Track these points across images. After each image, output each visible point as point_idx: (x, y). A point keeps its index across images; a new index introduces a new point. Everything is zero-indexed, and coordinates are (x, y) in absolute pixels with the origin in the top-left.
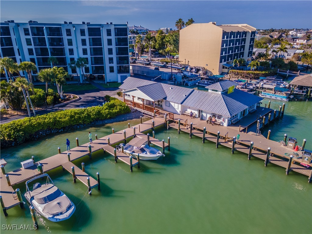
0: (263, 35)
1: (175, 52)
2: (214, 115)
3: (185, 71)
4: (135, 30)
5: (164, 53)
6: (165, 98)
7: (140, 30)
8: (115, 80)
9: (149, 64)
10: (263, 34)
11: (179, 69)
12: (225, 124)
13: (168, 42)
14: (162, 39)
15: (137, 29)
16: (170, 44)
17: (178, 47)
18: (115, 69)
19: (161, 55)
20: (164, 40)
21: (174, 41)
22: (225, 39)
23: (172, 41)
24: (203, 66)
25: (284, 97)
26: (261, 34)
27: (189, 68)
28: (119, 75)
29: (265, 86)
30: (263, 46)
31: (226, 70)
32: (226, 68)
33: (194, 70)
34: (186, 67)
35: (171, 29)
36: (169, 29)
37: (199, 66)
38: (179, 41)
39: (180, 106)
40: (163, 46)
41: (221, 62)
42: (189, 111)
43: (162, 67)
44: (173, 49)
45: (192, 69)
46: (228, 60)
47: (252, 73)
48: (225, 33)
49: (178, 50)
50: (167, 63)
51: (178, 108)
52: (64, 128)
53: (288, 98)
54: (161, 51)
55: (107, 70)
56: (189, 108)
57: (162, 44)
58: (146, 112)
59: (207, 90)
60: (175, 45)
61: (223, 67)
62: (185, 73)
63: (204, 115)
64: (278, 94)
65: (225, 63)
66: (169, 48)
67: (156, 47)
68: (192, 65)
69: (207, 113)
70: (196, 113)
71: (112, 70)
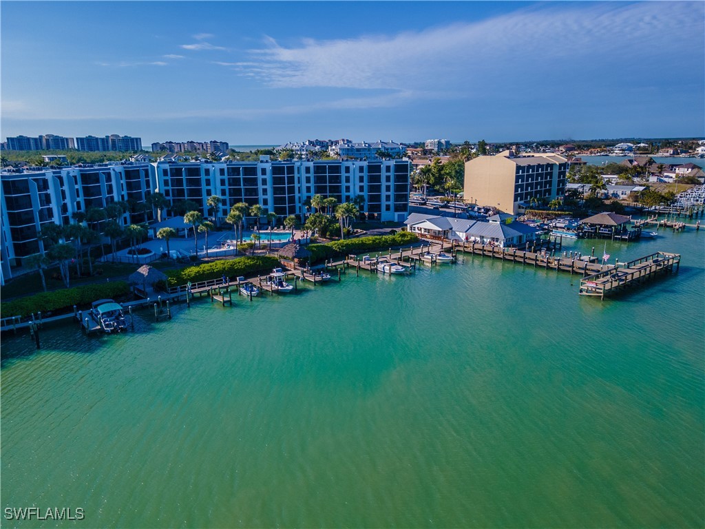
0: (641, 154)
1: (458, 188)
2: (493, 239)
3: (472, 210)
4: (383, 150)
5: (441, 190)
6: (451, 229)
7: (392, 149)
8: (391, 220)
9: (425, 204)
10: (641, 152)
11: (464, 209)
12: (502, 246)
13: (448, 174)
14: (440, 170)
15: (386, 146)
16: (451, 177)
17: (463, 181)
18: (392, 208)
19: (437, 193)
20: (442, 172)
21: (456, 172)
22: (520, 174)
23: (453, 173)
24: (493, 206)
25: (573, 235)
26: (638, 152)
27: (476, 208)
28: (396, 214)
29: (558, 225)
30: (591, 181)
31: (522, 211)
32: (523, 208)
33: (483, 210)
34: (472, 206)
35: (447, 143)
36: (444, 142)
37: (489, 205)
38: (464, 172)
39: (464, 234)
40: (440, 179)
41: (516, 200)
42: (472, 239)
43: (442, 207)
44: (455, 184)
45: (479, 209)
46: (526, 198)
47: (552, 214)
48: (518, 168)
49: (463, 185)
50: (448, 202)
51: (462, 236)
52: (369, 249)
53: (578, 235)
54: (437, 187)
55: (383, 208)
56: (473, 236)
57: (439, 177)
58: (434, 241)
59: (488, 221)
60: (458, 178)
61: (519, 207)
62: (471, 213)
63: (485, 240)
64: (571, 232)
65: (522, 202)
66: (450, 183)
67: (431, 182)
68: (481, 204)
69: (487, 238)
70: (478, 239)
71: (388, 208)
